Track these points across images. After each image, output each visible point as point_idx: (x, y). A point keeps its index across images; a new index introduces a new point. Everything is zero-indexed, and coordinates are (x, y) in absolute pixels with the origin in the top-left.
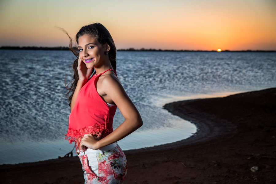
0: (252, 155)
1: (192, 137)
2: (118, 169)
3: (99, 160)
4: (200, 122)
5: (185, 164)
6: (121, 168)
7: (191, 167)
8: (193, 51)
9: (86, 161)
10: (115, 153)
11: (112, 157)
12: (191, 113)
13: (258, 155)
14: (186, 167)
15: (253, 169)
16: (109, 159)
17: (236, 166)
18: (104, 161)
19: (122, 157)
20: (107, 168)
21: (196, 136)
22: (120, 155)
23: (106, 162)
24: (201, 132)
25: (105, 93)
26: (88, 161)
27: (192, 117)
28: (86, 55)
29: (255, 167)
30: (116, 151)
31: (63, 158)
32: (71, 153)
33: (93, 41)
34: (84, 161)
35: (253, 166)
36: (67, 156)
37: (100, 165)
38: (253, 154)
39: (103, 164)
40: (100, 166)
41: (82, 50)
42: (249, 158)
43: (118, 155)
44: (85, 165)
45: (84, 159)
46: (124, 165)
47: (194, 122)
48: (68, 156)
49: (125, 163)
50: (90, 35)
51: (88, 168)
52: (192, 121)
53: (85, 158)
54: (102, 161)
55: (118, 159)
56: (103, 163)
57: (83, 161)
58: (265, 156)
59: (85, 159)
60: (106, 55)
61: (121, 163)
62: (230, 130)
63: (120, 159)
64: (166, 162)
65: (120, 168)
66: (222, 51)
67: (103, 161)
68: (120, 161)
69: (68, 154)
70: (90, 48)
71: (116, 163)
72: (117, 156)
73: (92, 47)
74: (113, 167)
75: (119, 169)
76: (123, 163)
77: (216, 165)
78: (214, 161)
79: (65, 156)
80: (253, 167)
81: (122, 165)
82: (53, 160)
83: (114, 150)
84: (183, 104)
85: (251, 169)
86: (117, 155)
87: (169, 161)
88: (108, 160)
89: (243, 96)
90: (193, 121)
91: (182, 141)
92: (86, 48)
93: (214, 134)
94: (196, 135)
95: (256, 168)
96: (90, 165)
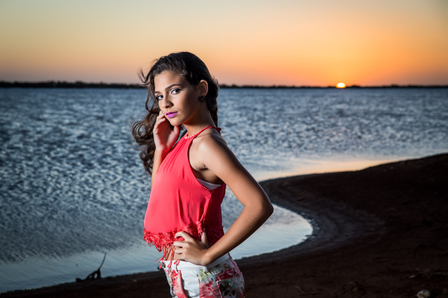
0: (418, 272)
1: (307, 241)
2: (230, 295)
3: (201, 280)
4: (319, 215)
5: (301, 289)
6: (236, 294)
7: (313, 293)
8: (293, 88)
9: (178, 281)
10: (227, 269)
11: (223, 277)
12: (302, 200)
13: (427, 271)
14: (303, 292)
15: (420, 295)
16: (217, 279)
17: (391, 291)
18: (210, 282)
19: (238, 275)
20: (214, 294)
21: (314, 239)
22: (235, 273)
23: (212, 284)
24: (322, 232)
25: (205, 166)
26: (182, 281)
27: (304, 207)
28: (168, 105)
29: (424, 292)
30: (229, 266)
31: (84, 281)
32: (98, 272)
33: (177, 80)
34: (175, 279)
35: (420, 290)
36: (91, 277)
37: (203, 288)
38: (418, 269)
39: (207, 287)
40: (202, 291)
41: (162, 97)
42: (412, 276)
43: (232, 272)
44: (178, 286)
45: (175, 277)
46: (240, 290)
47: (308, 215)
48: (93, 278)
49: (243, 285)
50: (173, 72)
51: (182, 293)
52: (303, 214)
53: (177, 274)
54: (205, 282)
55: (232, 280)
56: (208, 285)
57: (173, 280)
58: (440, 273)
59: (177, 276)
60: (201, 102)
61: (236, 287)
62: (373, 229)
63: (235, 279)
64: (269, 285)
65: (234, 295)
66: (347, 88)
67: (208, 282)
68: (234, 283)
69: (93, 274)
70: (174, 92)
71: (228, 286)
72: (231, 274)
73: (178, 91)
74: (224, 292)
75: (232, 295)
76: (240, 286)
77: (355, 289)
78: (351, 283)
79: (88, 278)
80: (421, 292)
81: (238, 289)
82: (67, 285)
83: (226, 264)
84: (286, 183)
85: (418, 295)
86: (230, 272)
87: (274, 284)
88: (216, 281)
89: (392, 168)
90: (306, 213)
91: (291, 248)
92: (167, 93)
93: (346, 236)
94: (313, 237)
95: (427, 293)
96: (185, 288)
